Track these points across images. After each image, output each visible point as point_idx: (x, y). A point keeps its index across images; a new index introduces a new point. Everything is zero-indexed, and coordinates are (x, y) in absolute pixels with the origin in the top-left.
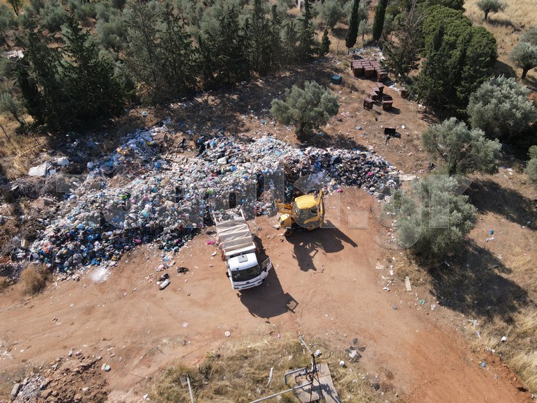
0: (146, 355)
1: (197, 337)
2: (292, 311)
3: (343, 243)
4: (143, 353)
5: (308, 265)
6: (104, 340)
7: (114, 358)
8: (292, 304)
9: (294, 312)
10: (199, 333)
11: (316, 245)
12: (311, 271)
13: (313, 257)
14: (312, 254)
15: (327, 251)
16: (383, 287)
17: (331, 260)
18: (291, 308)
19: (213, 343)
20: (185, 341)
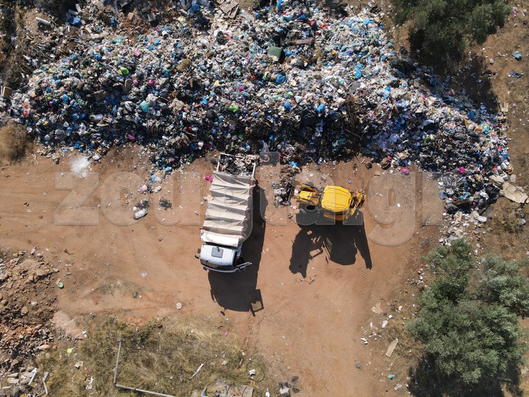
0: (97, 289)
1: (150, 294)
2: (253, 312)
3: (358, 256)
4: (96, 285)
5: (300, 266)
6: (66, 251)
7: (70, 277)
8: (257, 305)
9: (254, 315)
10: (153, 290)
11: (326, 243)
12: (299, 275)
13: (311, 258)
14: (313, 253)
15: (333, 258)
16: (363, 336)
17: (329, 273)
18: (254, 309)
19: (162, 309)
20: (137, 293)
